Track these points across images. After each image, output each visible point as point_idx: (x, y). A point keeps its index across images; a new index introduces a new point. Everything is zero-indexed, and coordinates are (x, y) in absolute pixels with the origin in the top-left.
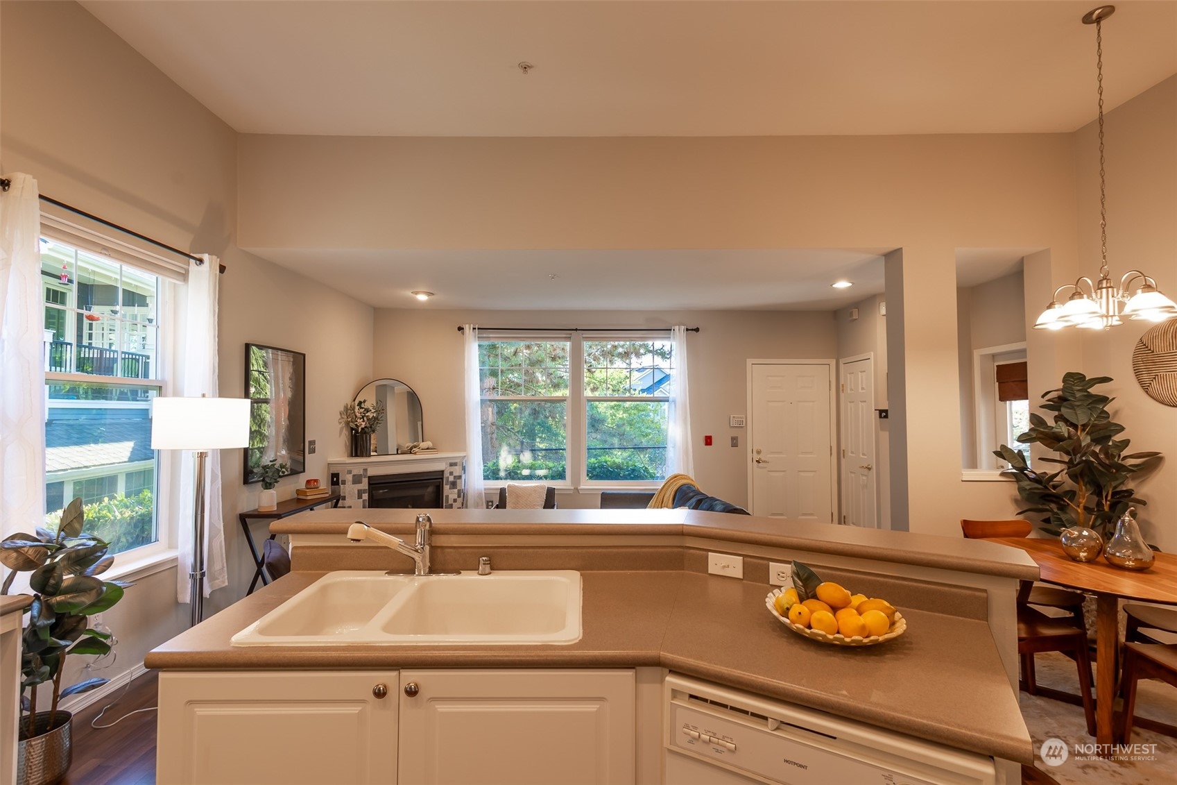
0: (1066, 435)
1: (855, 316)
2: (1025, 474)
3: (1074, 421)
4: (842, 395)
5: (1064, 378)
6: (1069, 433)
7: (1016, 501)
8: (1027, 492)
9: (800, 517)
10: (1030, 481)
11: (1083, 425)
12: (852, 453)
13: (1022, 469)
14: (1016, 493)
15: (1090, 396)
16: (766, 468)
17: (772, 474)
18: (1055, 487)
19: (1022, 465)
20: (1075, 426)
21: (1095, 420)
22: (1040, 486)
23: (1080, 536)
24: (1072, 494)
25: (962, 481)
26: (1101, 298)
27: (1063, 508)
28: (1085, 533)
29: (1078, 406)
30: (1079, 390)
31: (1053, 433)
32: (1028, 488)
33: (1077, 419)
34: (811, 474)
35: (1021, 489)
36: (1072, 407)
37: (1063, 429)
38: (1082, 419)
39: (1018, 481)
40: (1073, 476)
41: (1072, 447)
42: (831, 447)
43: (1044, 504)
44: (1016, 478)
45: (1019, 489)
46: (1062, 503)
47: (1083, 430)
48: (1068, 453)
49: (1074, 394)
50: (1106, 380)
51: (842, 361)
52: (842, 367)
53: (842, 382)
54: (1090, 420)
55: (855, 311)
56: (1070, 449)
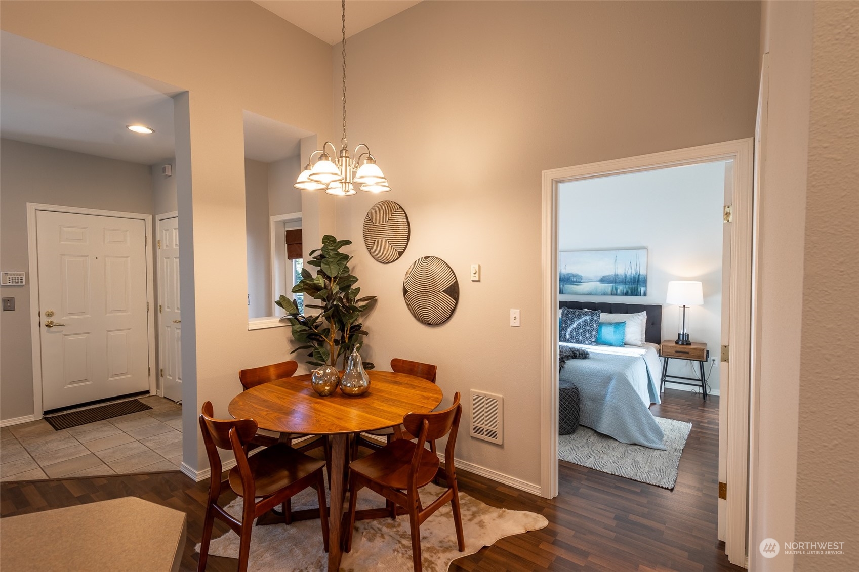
0: (323, 286)
1: (168, 173)
2: (297, 319)
3: (329, 274)
4: (159, 252)
5: (323, 239)
6: (325, 284)
7: (291, 342)
8: (298, 334)
9: (110, 379)
10: (301, 324)
11: (334, 278)
12: (168, 308)
13: (295, 315)
14: (291, 335)
15: (338, 254)
16: (61, 331)
17: (70, 338)
18: (317, 327)
19: (295, 311)
20: (329, 278)
21: (341, 274)
22: (307, 328)
23: (325, 374)
24: (327, 331)
25: (249, 330)
26: (342, 165)
27: (321, 343)
28: (328, 371)
29: (331, 262)
30: (332, 250)
31: (314, 284)
32: (299, 330)
33: (331, 273)
34: (124, 332)
35: (294, 332)
36: (328, 264)
37: (321, 281)
38: (333, 273)
39: (293, 325)
40: (328, 318)
41: (326, 296)
42: (148, 303)
43: (309, 342)
44: (291, 323)
45: (292, 332)
46: (321, 339)
47: (335, 281)
48: (324, 300)
49: (329, 252)
50: (348, 242)
51: (158, 218)
52: (158, 223)
53: (158, 238)
54: (338, 273)
55: (168, 168)
56: (325, 297)
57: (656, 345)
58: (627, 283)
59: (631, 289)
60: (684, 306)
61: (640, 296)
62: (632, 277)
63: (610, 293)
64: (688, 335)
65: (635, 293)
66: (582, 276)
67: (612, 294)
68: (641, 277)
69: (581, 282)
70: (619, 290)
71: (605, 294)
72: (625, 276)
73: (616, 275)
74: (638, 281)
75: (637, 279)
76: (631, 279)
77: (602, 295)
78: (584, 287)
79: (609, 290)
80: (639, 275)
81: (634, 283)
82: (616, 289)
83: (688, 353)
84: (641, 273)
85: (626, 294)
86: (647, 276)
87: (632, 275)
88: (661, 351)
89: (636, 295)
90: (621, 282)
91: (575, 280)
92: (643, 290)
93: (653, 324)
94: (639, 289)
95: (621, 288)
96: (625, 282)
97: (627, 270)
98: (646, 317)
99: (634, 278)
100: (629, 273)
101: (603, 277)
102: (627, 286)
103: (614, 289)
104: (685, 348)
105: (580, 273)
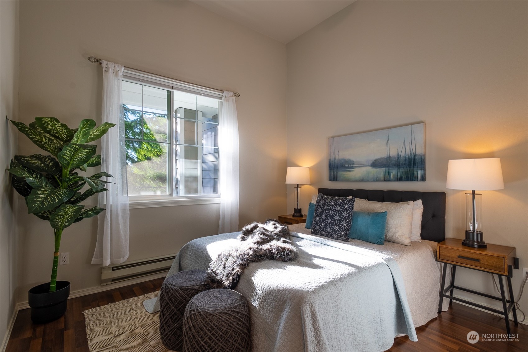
57: (435, 244)
58: (401, 166)
59: (406, 173)
60: (474, 192)
61: (417, 181)
62: (407, 159)
63: (382, 178)
64: (481, 234)
65: (410, 177)
66: (353, 161)
67: (385, 180)
68: (417, 157)
69: (353, 168)
70: (392, 175)
71: (377, 180)
72: (399, 157)
73: (389, 158)
74: (414, 162)
75: (413, 160)
76: (405, 160)
77: (374, 181)
78: (357, 173)
79: (382, 176)
80: (415, 155)
81: (409, 165)
82: (389, 174)
83: (478, 260)
84: (417, 153)
85: (400, 179)
86: (424, 155)
87: (407, 156)
88: (438, 254)
89: (412, 180)
90: (395, 165)
91: (347, 166)
92: (420, 173)
93: (434, 216)
94: (416, 173)
95: (394, 172)
96: (399, 165)
97: (401, 150)
98: (423, 207)
99: (409, 159)
100: (403, 154)
101: (375, 160)
102: (401, 170)
103: (387, 174)
104: (474, 253)
105: (352, 158)
